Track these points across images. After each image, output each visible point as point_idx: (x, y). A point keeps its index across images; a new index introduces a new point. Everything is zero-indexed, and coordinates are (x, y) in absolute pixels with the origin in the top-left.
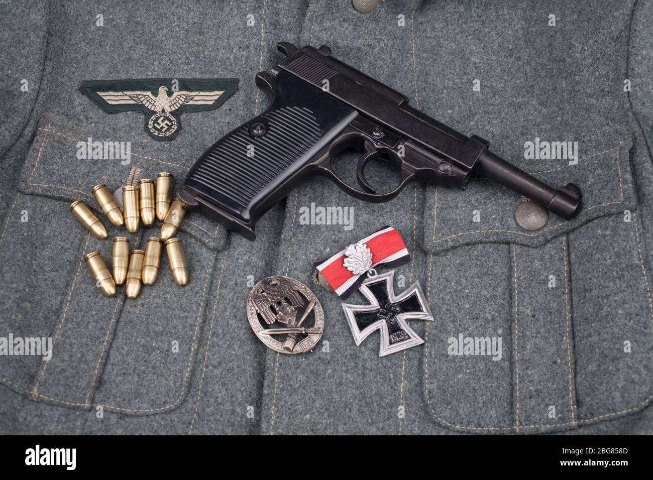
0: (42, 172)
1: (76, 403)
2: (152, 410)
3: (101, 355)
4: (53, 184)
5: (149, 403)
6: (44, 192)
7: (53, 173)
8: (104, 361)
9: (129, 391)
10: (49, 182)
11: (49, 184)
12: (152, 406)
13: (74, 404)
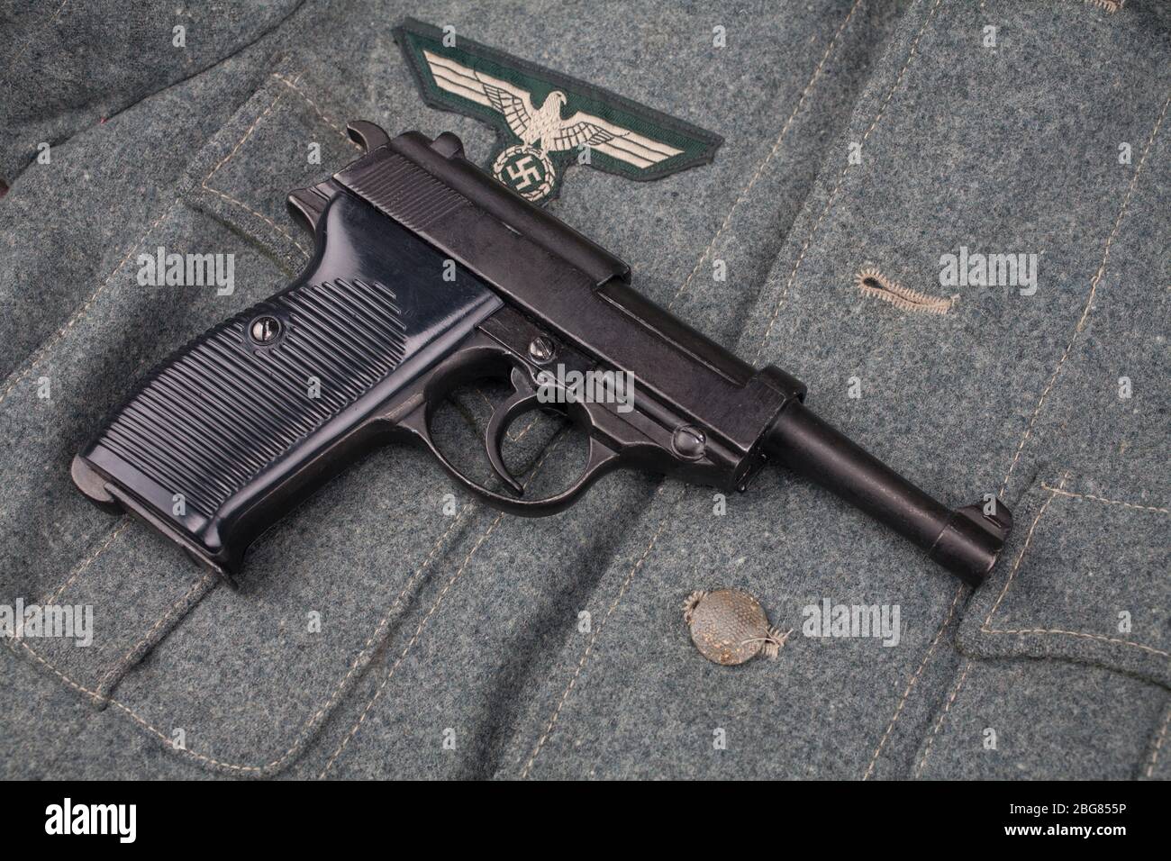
0: (240, 171)
1: (79, 686)
2: (213, 762)
3: (177, 606)
4: (251, 204)
5: (214, 744)
6: (225, 215)
7: (261, 181)
8: (176, 618)
9: (190, 699)
10: (242, 197)
11: (242, 201)
12: (218, 753)
13: (76, 685)
